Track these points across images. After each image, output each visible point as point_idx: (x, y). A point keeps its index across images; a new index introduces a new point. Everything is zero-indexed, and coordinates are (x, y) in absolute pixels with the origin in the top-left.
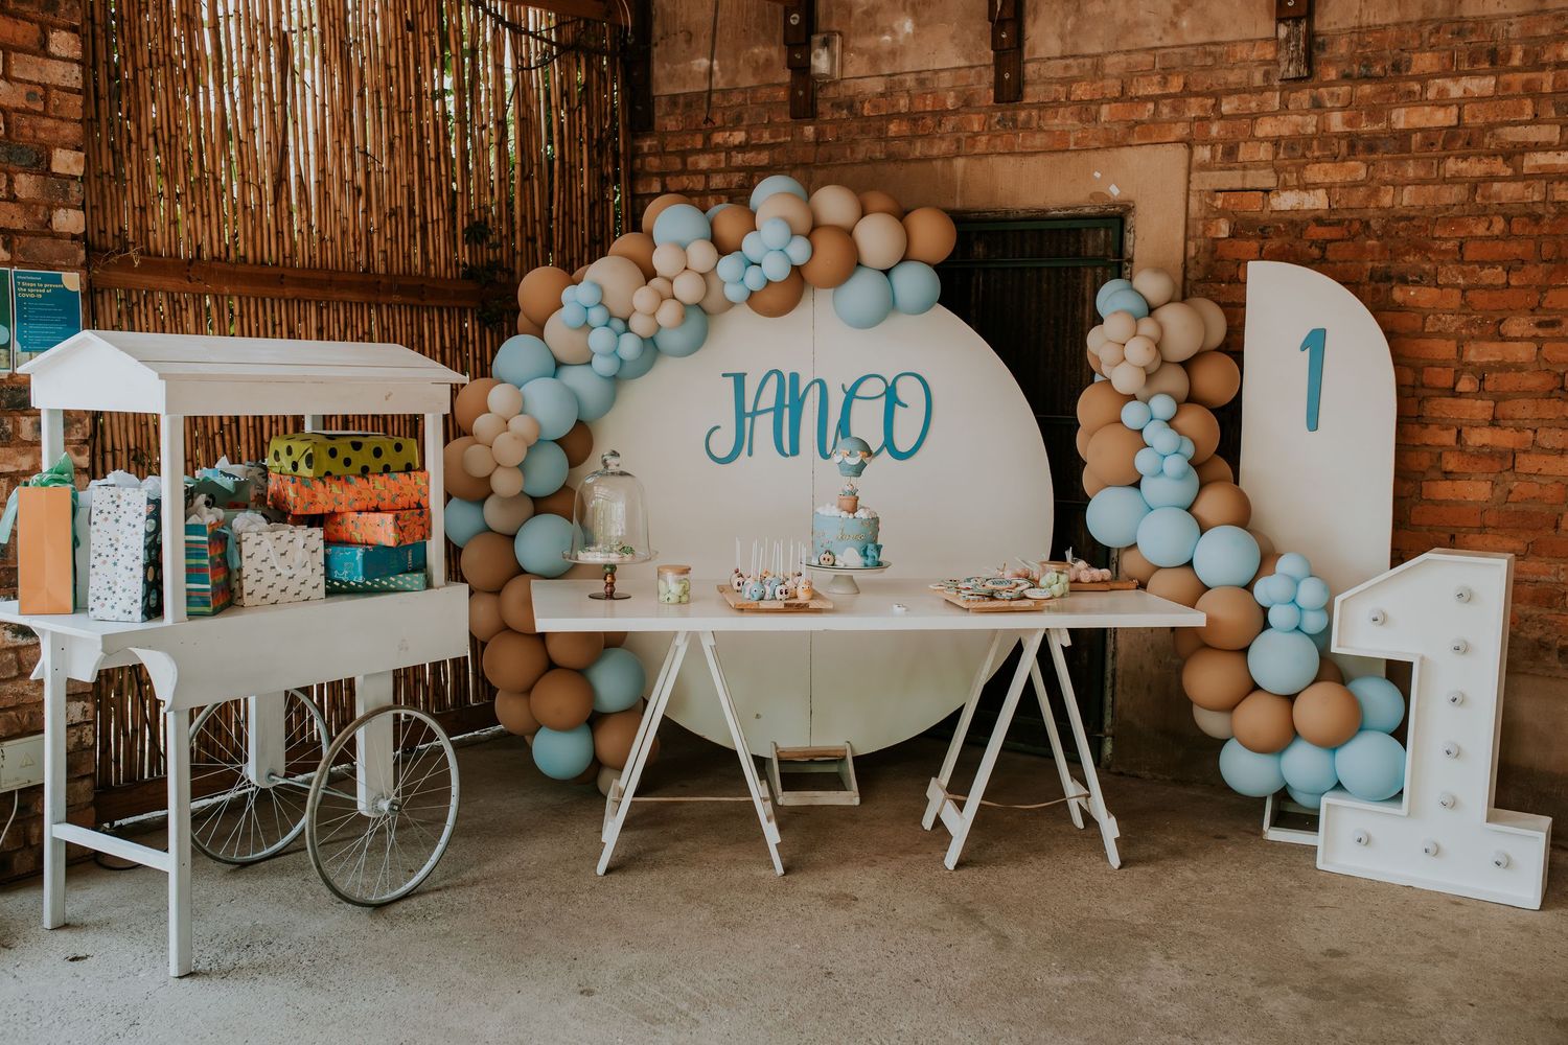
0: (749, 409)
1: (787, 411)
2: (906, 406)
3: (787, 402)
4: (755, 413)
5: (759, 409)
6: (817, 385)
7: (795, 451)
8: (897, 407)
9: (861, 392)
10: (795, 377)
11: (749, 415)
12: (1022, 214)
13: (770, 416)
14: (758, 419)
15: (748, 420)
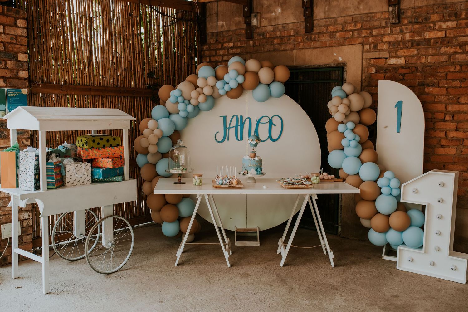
0: (228, 126)
1: (239, 127)
2: (275, 125)
3: (239, 124)
4: (230, 128)
5: (231, 126)
6: (248, 119)
7: (242, 139)
8: (273, 126)
9: (261, 121)
10: (241, 117)
11: (228, 128)
12: (313, 67)
13: (234, 129)
14: (230, 129)
15: (227, 130)
